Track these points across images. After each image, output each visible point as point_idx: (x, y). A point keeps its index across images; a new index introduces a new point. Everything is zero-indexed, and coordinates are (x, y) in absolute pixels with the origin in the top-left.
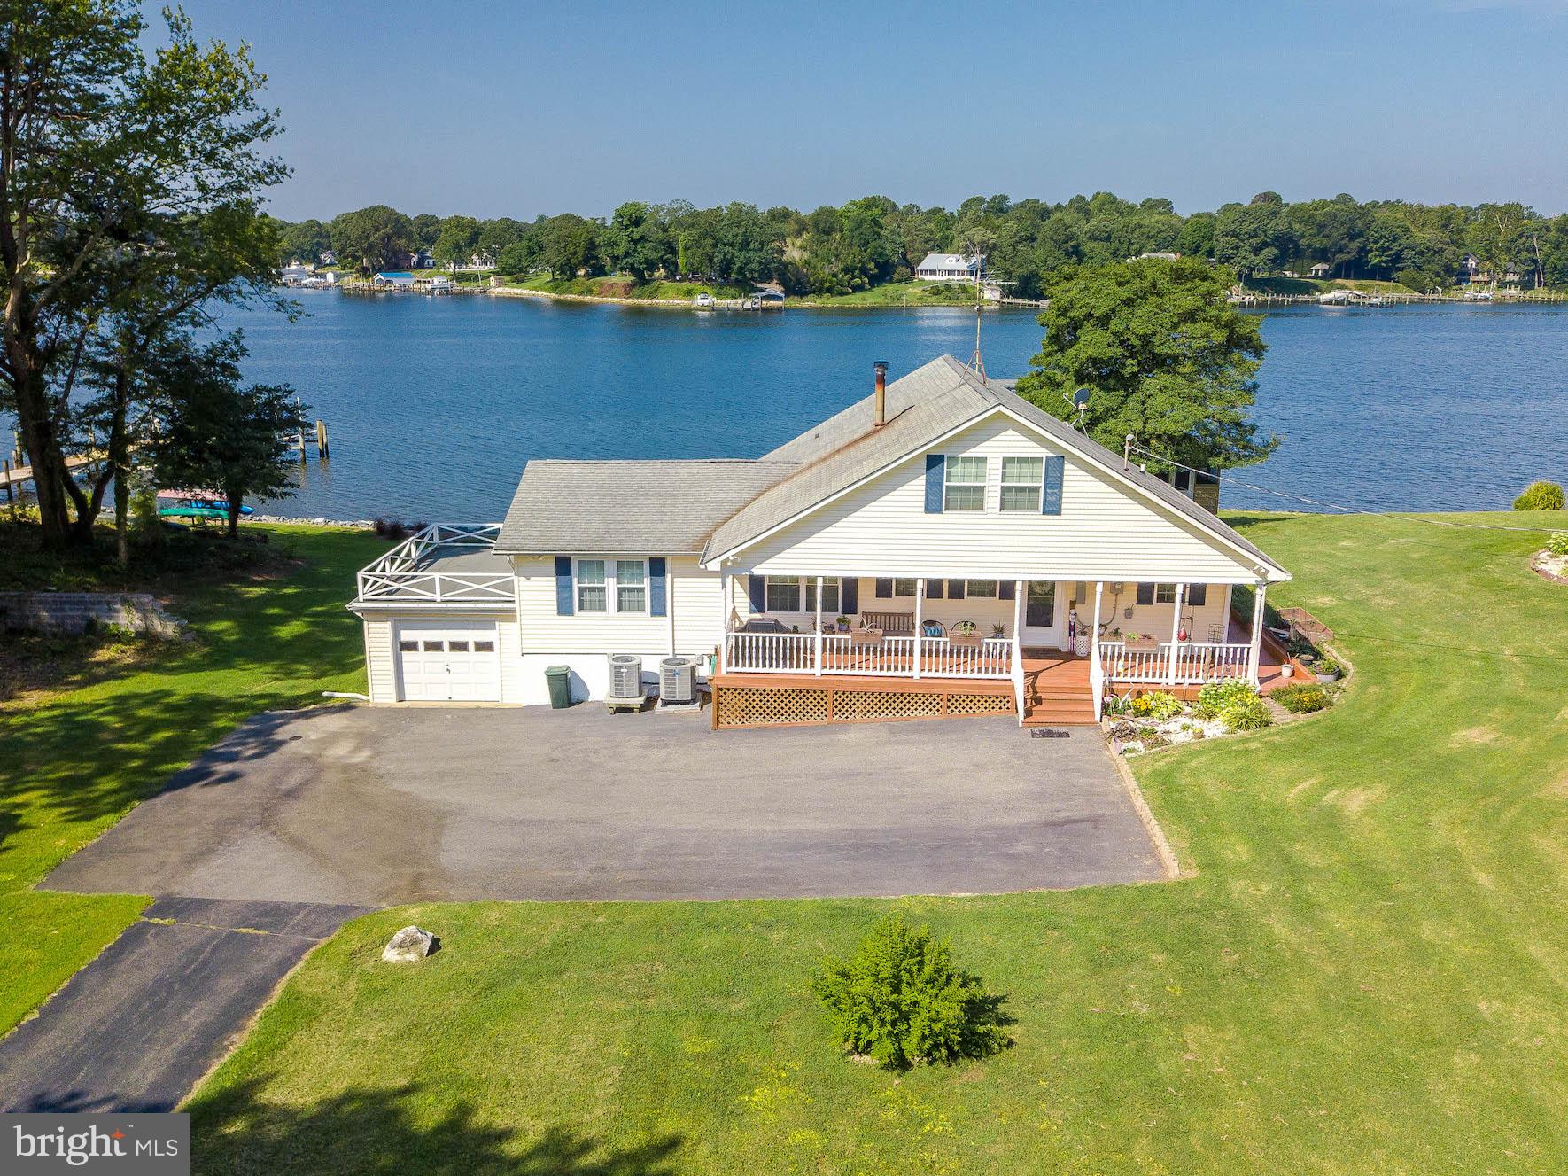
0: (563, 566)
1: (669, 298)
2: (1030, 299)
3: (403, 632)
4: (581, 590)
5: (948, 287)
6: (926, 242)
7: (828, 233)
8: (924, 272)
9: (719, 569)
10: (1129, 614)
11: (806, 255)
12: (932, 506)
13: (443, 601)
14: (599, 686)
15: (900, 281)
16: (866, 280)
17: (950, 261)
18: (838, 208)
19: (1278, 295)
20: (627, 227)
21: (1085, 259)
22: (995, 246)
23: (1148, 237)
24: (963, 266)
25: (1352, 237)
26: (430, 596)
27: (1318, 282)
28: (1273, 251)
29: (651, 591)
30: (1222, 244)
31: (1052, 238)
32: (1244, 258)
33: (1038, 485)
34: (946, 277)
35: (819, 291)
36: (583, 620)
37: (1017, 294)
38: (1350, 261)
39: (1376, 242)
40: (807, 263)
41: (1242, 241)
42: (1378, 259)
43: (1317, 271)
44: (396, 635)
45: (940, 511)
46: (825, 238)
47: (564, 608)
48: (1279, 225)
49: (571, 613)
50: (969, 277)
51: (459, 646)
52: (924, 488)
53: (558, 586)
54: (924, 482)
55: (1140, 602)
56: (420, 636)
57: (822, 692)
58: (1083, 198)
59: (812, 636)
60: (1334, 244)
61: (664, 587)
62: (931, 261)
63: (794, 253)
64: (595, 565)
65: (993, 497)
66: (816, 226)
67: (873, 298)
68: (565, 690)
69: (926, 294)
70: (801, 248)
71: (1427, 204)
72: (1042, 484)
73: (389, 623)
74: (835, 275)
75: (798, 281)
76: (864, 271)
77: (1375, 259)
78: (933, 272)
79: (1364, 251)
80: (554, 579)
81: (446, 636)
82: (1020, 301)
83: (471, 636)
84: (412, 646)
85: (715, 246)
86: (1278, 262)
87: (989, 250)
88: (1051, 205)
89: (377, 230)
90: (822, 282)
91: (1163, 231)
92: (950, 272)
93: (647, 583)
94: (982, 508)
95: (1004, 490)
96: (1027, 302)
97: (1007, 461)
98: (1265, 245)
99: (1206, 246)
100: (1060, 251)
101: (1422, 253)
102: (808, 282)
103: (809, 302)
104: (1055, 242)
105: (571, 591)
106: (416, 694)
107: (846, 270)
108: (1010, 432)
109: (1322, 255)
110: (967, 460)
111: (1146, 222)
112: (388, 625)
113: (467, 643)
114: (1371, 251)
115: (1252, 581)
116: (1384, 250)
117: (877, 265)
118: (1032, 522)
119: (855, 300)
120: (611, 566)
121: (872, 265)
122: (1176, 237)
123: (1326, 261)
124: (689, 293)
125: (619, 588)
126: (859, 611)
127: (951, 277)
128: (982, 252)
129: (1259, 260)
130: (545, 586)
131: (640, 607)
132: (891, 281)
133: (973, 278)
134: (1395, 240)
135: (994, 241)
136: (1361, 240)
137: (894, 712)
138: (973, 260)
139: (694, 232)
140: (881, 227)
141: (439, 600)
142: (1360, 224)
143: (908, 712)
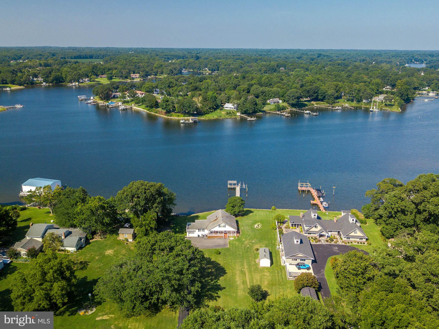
1: (174, 117)
5: (230, 111)
6: (226, 99)
8: (225, 107)
9: (208, 230)
11: (201, 105)
13: (191, 231)
14: (201, 236)
15: (220, 110)
16: (213, 110)
17: (230, 106)
20: (165, 102)
22: (239, 104)
23: (273, 93)
24: (233, 107)
25: (315, 93)
30: (287, 98)
34: (230, 109)
38: (315, 98)
39: (320, 94)
40: (201, 107)
41: (290, 98)
50: (234, 109)
52: (219, 226)
62: (227, 105)
63: (199, 105)
68: (199, 236)
69: (226, 114)
74: (207, 110)
75: (200, 112)
76: (213, 108)
77: (320, 97)
78: (227, 108)
79: (318, 96)
85: (183, 107)
89: (105, 91)
91: (276, 92)
92: (230, 108)
97: (223, 225)
99: (284, 96)
101: (330, 96)
105: (199, 230)
106: (190, 236)
107: (209, 109)
111: (272, 90)
112: (188, 232)
113: (193, 233)
114: (319, 95)
115: (236, 230)
116: (321, 96)
117: (216, 106)
122: (278, 94)
124: (178, 116)
125: (202, 230)
127: (231, 109)
128: (237, 105)
132: (218, 110)
134: (324, 93)
136: (317, 94)
137: (217, 237)
138: (235, 106)
139: (179, 104)
140: (216, 98)
142: (316, 90)
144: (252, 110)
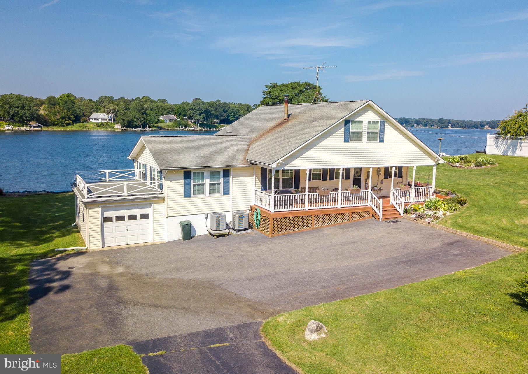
0: (187, 175)
2: (132, 128)
3: (105, 213)
4: (194, 185)
5: (102, 124)
7: (54, 105)
8: (92, 119)
9: (276, 167)
10: (382, 182)
11: (47, 112)
12: (346, 140)
13: (128, 196)
15: (83, 122)
16: (71, 121)
17: (101, 116)
18: (57, 97)
19: (208, 128)
21: (148, 116)
22: (118, 111)
23: (165, 110)
24: (106, 117)
25: (225, 112)
26: (122, 194)
27: (217, 125)
28: (203, 115)
29: (224, 184)
30: (189, 113)
31: (137, 109)
32: (196, 117)
33: (377, 131)
34: (100, 121)
35: (54, 125)
36: (195, 199)
37: (127, 127)
38: (225, 119)
39: (231, 113)
40: (47, 115)
41: (195, 111)
42: (232, 118)
43: (215, 122)
44: (102, 214)
45: (349, 142)
46: (53, 106)
47: (187, 195)
48: (204, 107)
49: (190, 196)
50: (109, 121)
51: (132, 218)
52: (344, 132)
53: (185, 184)
54: (344, 130)
55: (385, 178)
56: (113, 214)
57: (310, 216)
58: (139, 98)
59: (305, 194)
60: (220, 114)
61: (229, 182)
62: (94, 115)
63: (42, 112)
64: (200, 173)
65: (364, 136)
66: (49, 102)
67: (75, 127)
68: (190, 231)
69: (95, 126)
70: (44, 110)
71: (243, 103)
72: (379, 131)
73: (100, 208)
74: (58, 120)
75: (45, 121)
76: (69, 118)
78: (95, 119)
79: (228, 116)
80: (183, 181)
81: (126, 213)
82: (128, 129)
83: (138, 212)
84: (109, 220)
85: (10, 107)
86: (205, 119)
87: (116, 112)
88: (131, 99)
90: (54, 122)
91: (169, 108)
92: (102, 119)
93: (222, 180)
94: (361, 140)
95: (368, 133)
96: (131, 129)
97: (369, 122)
98: (202, 113)
99: (183, 113)
100: (140, 113)
102: (49, 122)
103: (50, 129)
104: (138, 110)
105: (190, 186)
106: (110, 244)
107: (63, 118)
108: (370, 112)
109: (217, 117)
110: (357, 122)
111: (163, 105)
112: (99, 210)
113: (136, 215)
114: (230, 116)
115: (433, 164)
116: (234, 116)
117: (75, 117)
118: (375, 144)
119: (69, 128)
120: (207, 174)
121: (73, 117)
122: (173, 110)
123: (218, 119)
125: (210, 184)
126: (300, 187)
127: (102, 121)
128: (113, 113)
129: (201, 117)
130: (179, 184)
131: (218, 192)
132: (80, 122)
133: (110, 121)
134: (236, 113)
135: (117, 109)
136: (227, 113)
137: (334, 222)
138: (110, 115)
140: (74, 103)
141: (126, 195)
142: (226, 108)
143: (339, 221)
144: (141, 122)
